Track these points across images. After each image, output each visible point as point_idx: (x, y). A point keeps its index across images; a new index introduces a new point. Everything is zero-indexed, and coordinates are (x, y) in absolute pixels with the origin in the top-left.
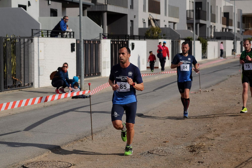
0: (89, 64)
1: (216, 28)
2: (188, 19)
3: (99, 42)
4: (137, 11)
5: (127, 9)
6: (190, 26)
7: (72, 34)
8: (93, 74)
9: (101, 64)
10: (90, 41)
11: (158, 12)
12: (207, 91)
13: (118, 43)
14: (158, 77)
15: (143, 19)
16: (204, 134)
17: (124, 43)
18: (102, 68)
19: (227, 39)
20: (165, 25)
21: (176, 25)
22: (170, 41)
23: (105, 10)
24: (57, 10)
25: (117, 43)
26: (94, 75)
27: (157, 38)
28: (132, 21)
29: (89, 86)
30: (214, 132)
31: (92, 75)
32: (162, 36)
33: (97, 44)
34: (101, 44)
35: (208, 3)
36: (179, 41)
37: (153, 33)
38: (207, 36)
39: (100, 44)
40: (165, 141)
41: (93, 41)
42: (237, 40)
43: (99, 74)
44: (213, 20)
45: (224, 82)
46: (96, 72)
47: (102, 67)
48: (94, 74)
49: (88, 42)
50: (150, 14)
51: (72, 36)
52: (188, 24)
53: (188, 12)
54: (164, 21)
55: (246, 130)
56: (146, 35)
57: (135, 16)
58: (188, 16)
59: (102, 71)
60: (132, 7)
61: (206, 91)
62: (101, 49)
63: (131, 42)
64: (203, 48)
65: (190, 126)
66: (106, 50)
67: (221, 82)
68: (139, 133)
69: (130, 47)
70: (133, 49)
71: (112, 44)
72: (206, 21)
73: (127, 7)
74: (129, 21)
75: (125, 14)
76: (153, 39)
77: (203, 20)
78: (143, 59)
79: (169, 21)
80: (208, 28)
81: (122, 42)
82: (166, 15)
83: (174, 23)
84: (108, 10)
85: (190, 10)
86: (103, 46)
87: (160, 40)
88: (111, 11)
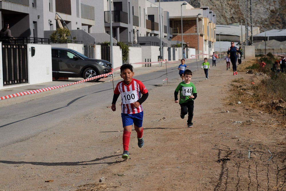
1: (140, 32)
2: (106, 21)
4: (42, 11)
5: (28, 8)
6: (109, 30)
11: (69, 12)
13: (13, 47)
15: (49, 20)
17: (21, 47)
19: (152, 45)
20: (78, 28)
21: (91, 28)
22: (83, 45)
25: (10, 47)
27: (65, 42)
28: (35, 22)
32: (72, 39)
35: (129, 3)
36: (93, 46)
37: (61, 36)
38: (129, 41)
40: (49, 180)
42: (164, 46)
44: (136, 23)
50: (56, 13)
52: (105, 27)
53: (106, 13)
54: (76, 22)
56: (51, 39)
57: (38, 16)
58: (106, 18)
60: (34, 5)
63: (30, 46)
64: (123, 54)
69: (29, 53)
70: (34, 55)
71: (3, 48)
72: (128, 24)
73: (28, 5)
74: (31, 23)
75: (27, 13)
76: (61, 43)
77: (124, 23)
78: (47, 68)
79: (82, 24)
80: (130, 32)
81: (19, 47)
82: (78, 15)
83: (90, 26)
84: (3, 8)
85: (109, 11)
87: (69, 44)
88: (7, 9)
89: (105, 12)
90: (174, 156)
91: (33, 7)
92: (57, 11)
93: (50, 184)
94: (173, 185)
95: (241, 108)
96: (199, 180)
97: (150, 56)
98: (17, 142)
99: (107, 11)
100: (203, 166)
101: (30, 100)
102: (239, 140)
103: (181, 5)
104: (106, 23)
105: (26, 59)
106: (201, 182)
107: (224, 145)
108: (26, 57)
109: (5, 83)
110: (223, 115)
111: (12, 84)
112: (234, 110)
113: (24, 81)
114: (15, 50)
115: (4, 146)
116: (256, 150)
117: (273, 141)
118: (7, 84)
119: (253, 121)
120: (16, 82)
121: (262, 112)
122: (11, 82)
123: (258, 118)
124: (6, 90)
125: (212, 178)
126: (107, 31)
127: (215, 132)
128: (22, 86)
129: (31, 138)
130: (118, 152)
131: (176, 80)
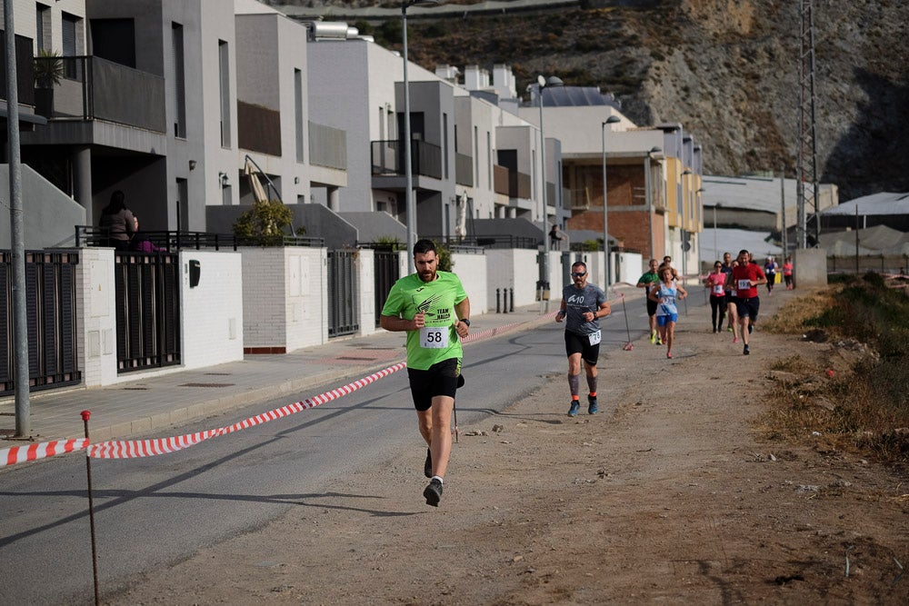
0: (40, 341)
1: (476, 206)
2: (376, 172)
3: (73, 260)
4: (201, 146)
5: (164, 138)
6: (384, 199)
8: (54, 377)
9: (83, 339)
10: (42, 254)
11: (274, 149)
12: (480, 432)
13: (143, 260)
14: (289, 384)
15: (220, 174)
16: (512, 591)
17: (162, 261)
18: (86, 354)
19: (517, 247)
20: (299, 196)
21: (336, 194)
22: (324, 251)
23: (84, 141)
25: (136, 260)
26: (59, 382)
27: (278, 242)
28: (182, 182)
30: (546, 582)
31: (50, 380)
32: (295, 235)
33: (66, 266)
34: (82, 264)
35: (445, 115)
36: (353, 254)
37: (264, 225)
38: (444, 234)
39: (77, 266)
41: (51, 256)
42: (552, 249)
43: (75, 376)
44: (465, 178)
45: (531, 398)
46: (65, 371)
47: (86, 349)
48: (58, 379)
49: (34, 260)
50: (247, 156)
52: (374, 190)
53: (377, 147)
54: (296, 179)
55: (663, 574)
56: (237, 233)
57: (191, 162)
58: (377, 162)
59: (86, 365)
60: (180, 130)
61: (476, 434)
62: (82, 284)
63: (186, 256)
65: (452, 563)
66: (100, 290)
67: (519, 398)
68: (268, 594)
69: (185, 277)
70: (197, 285)
71: (119, 264)
72: (440, 179)
73: (162, 130)
74: (171, 182)
75: (159, 153)
76: (265, 245)
77: (430, 176)
79: (311, 182)
80: (447, 205)
81: (157, 259)
82: (300, 158)
83: (331, 189)
84: (96, 141)
85: (384, 141)
86: (89, 273)
87: (288, 250)
88: (108, 144)
89: (372, 142)
90: (665, 570)
91: (176, 135)
92: (242, 145)
95: (807, 449)
97: (512, 280)
98: (244, 532)
99: (379, 139)
102: (817, 534)
103: (604, 124)
104: (377, 179)
105: (174, 296)
107: (782, 546)
108: (174, 290)
109: (121, 367)
110: (758, 466)
111: (140, 368)
112: (787, 454)
113: (170, 359)
114: (146, 269)
116: (861, 557)
117: (901, 537)
118: (127, 370)
119: (846, 484)
120: (149, 362)
121: (865, 462)
122: (135, 364)
123: (856, 478)
124: (127, 387)
126: (380, 200)
127: (751, 512)
130: (517, 558)
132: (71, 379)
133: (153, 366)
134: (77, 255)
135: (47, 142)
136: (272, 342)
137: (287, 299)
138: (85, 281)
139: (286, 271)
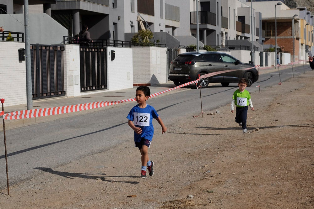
0: (48, 79)
1: (229, 35)
2: (192, 23)
3: (62, 49)
4: (123, 11)
5: (108, 8)
7: (20, 35)
9: (66, 78)
10: (49, 46)
11: (152, 13)
12: (213, 114)
13: (92, 50)
15: (130, 22)
17: (100, 50)
18: (68, 85)
19: (243, 50)
20: (161, 31)
21: (176, 31)
22: (166, 49)
23: (77, 8)
24: (6, 5)
25: (89, 50)
26: (56, 95)
27: (148, 45)
28: (115, 24)
29: (2, 103)
31: (52, 94)
32: (155, 42)
33: (59, 51)
34: (66, 51)
35: (218, 2)
36: (178, 50)
37: (143, 39)
38: (217, 45)
39: (64, 51)
40: (131, 195)
41: (53, 47)
42: (256, 51)
43: (63, 93)
44: (225, 24)
46: (59, 91)
47: (68, 83)
48: (56, 93)
49: (46, 48)
50: (138, 14)
51: (20, 40)
52: (191, 29)
53: (192, 14)
54: (160, 24)
56: (132, 41)
57: (119, 17)
58: (192, 20)
59: (67, 88)
60: (115, 5)
61: (211, 114)
63: (109, 49)
66: (73, 60)
69: (109, 57)
70: (114, 59)
71: (82, 51)
72: (216, 25)
73: (107, 5)
74: (111, 24)
75: (106, 13)
76: (143, 46)
77: (212, 24)
78: (128, 73)
79: (166, 25)
80: (218, 35)
81: (97, 50)
82: (161, 16)
83: (174, 28)
84: (82, 8)
85: (195, 12)
86: (69, 54)
87: (151, 48)
88: (86, 9)
89: (190, 12)
91: (113, 7)
92: (138, 11)
93: (132, 199)
94: (269, 204)
96: (297, 199)
98: (96, 153)
99: (193, 11)
100: (302, 184)
101: (109, 108)
103: (276, 5)
104: (192, 25)
105: (105, 64)
106: (300, 201)
108: (105, 62)
109: (83, 89)
111: (90, 90)
113: (103, 87)
114: (93, 54)
115: (82, 157)
118: (85, 91)
120: (94, 88)
122: (88, 88)
124: (84, 97)
125: (312, 197)
126: (194, 33)
128: (101, 93)
129: (111, 149)
130: (206, 166)
131: (269, 88)
132: (61, 94)
133: (96, 89)
134: (64, 47)
135: (63, 9)
136: (145, 82)
137: (151, 66)
138: (67, 57)
139: (151, 55)
